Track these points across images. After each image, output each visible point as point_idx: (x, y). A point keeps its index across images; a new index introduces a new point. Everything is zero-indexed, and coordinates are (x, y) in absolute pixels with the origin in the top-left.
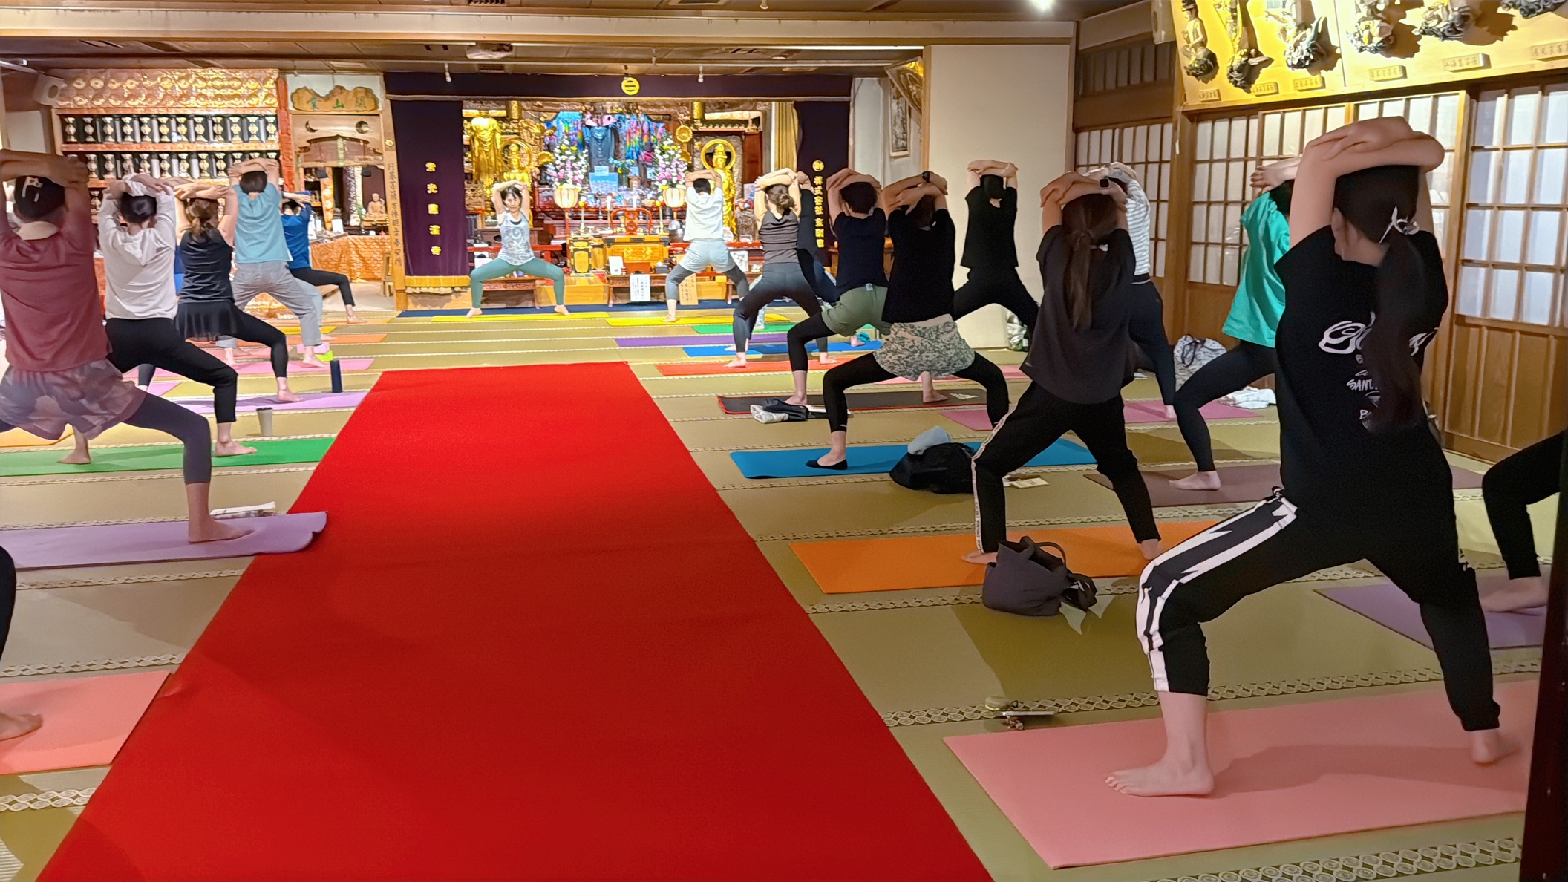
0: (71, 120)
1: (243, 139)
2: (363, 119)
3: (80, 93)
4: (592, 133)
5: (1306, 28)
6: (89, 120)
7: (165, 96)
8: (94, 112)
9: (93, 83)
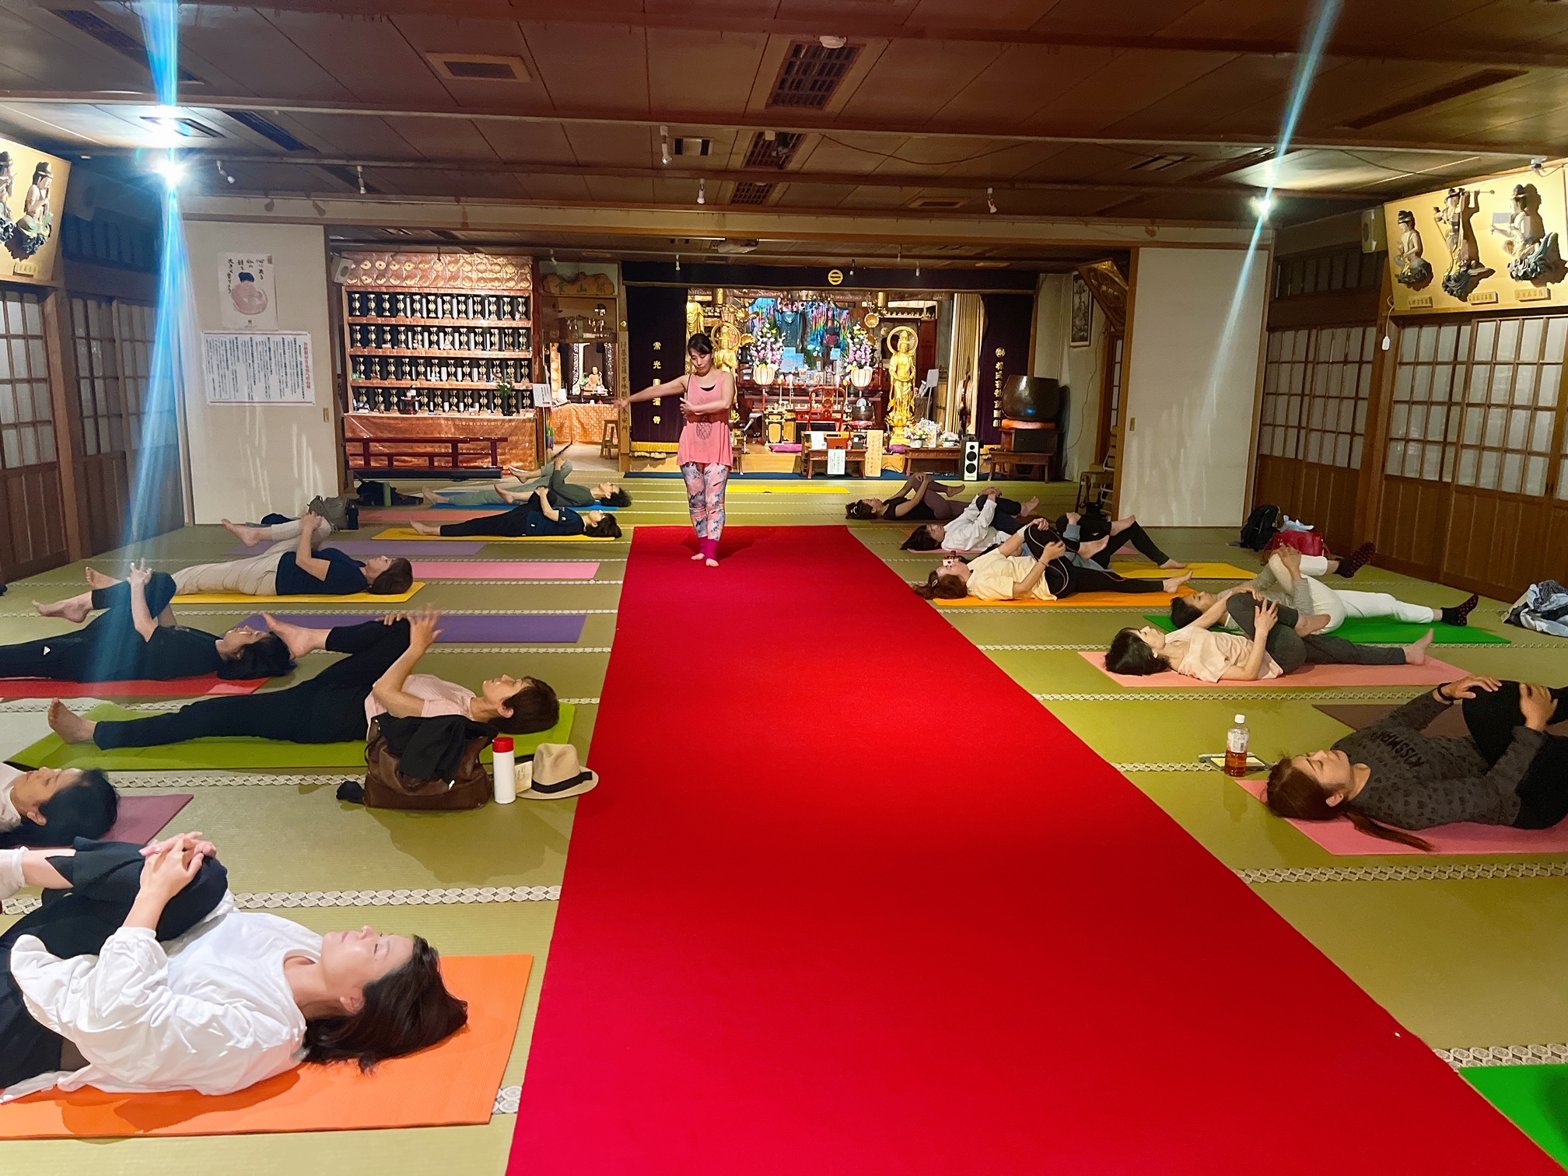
0: (357, 296)
1: (499, 319)
2: (601, 302)
3: (366, 273)
4: (783, 318)
5: (1534, 243)
6: (372, 296)
7: (437, 277)
8: (377, 290)
9: (377, 265)
